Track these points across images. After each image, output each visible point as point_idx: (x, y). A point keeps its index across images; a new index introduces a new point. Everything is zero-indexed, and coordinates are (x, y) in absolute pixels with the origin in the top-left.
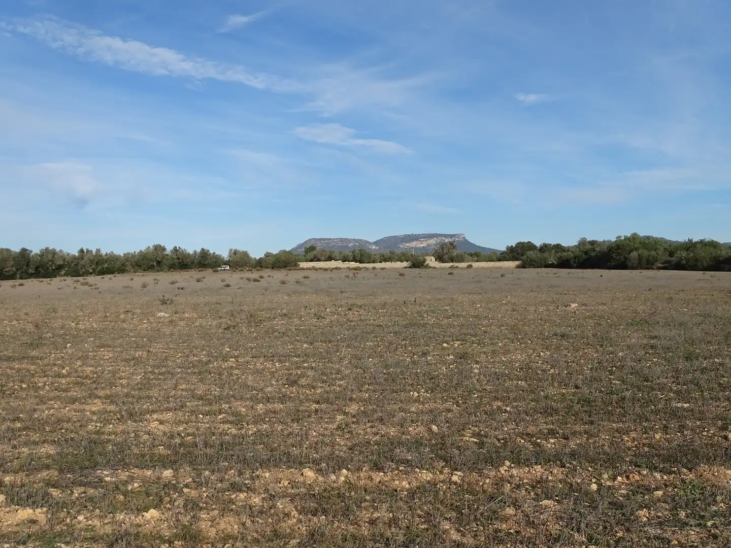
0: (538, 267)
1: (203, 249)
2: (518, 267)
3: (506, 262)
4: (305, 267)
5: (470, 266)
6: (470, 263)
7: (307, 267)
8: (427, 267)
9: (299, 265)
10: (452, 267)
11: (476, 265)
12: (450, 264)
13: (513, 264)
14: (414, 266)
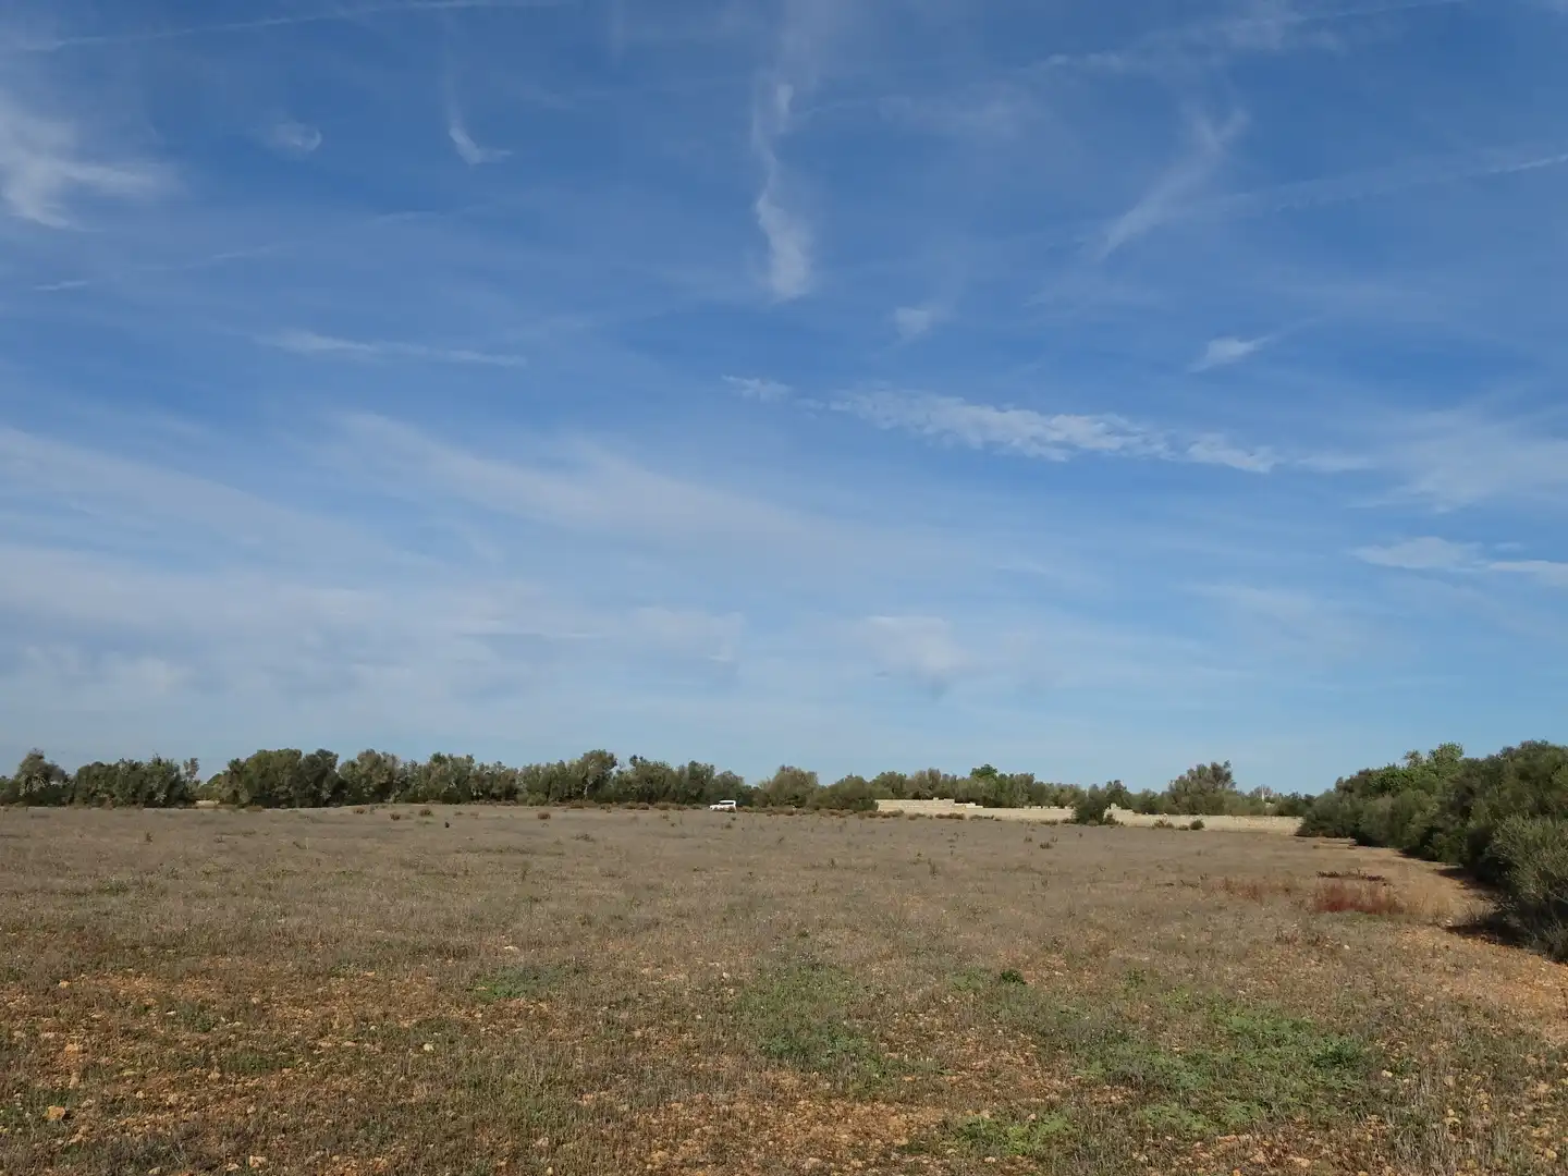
0: (1337, 835)
1: (693, 764)
2: (1302, 833)
3: (1277, 819)
4: (887, 811)
5: (1197, 826)
6: (1198, 818)
7: (892, 810)
8: (1110, 821)
9: (877, 806)
10: (1160, 825)
11: (1210, 822)
12: (1158, 818)
13: (1292, 824)
14: (1081, 819)
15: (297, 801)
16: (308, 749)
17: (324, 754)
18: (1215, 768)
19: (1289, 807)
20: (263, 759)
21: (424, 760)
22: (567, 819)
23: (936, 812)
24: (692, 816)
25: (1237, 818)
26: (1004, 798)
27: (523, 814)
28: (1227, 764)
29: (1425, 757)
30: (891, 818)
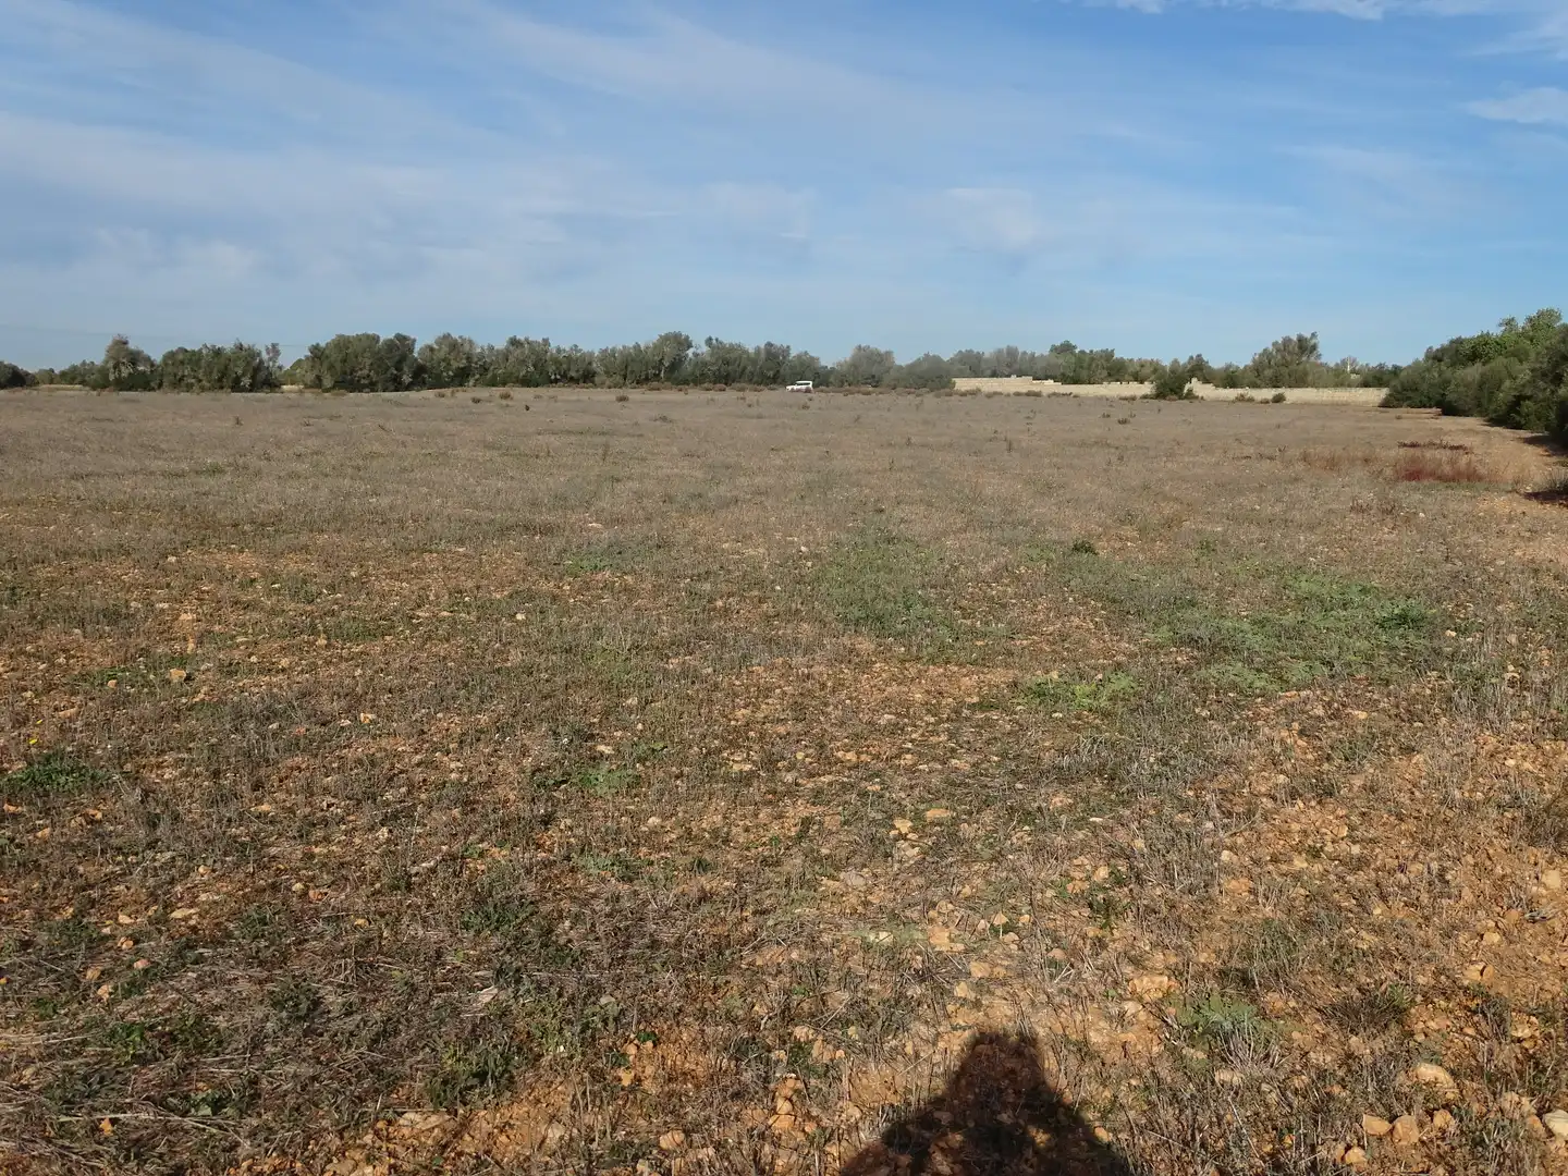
0: (1422, 406)
1: (769, 345)
2: (1386, 404)
3: (1361, 391)
4: (963, 389)
5: (1279, 399)
6: (1280, 391)
7: (969, 388)
8: (1190, 396)
9: (954, 383)
10: (1241, 399)
11: (1293, 395)
12: (1240, 391)
13: (1376, 395)
14: (1160, 395)
15: (380, 386)
16: (386, 334)
17: (401, 338)
18: (1301, 340)
19: (1375, 378)
20: (342, 343)
21: (501, 344)
22: (645, 402)
23: (1012, 390)
24: (768, 396)
25: (1321, 390)
26: (1084, 374)
27: (601, 397)
28: (1313, 335)
29: (1521, 323)
30: (969, 397)
